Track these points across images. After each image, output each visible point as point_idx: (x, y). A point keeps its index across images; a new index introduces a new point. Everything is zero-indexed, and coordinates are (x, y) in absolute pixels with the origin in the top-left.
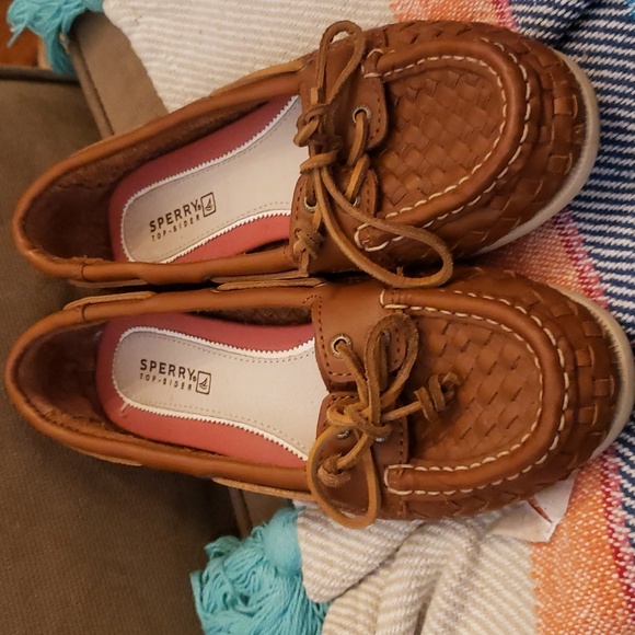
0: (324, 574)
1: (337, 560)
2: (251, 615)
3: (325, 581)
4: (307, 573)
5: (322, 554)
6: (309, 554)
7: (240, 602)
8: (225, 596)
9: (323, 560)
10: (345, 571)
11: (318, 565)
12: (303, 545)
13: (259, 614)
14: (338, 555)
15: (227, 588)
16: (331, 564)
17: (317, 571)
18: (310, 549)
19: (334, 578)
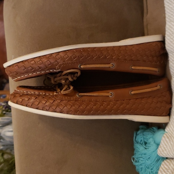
0: (163, 151)
1: (168, 151)
2: (146, 148)
3: (162, 153)
4: (160, 148)
5: (165, 146)
6: (162, 144)
7: (144, 144)
8: (141, 140)
9: (164, 148)
10: (167, 154)
11: (163, 148)
12: (162, 141)
13: (148, 149)
15: (142, 139)
16: (166, 150)
17: (162, 149)
18: (163, 143)
19: (165, 153)
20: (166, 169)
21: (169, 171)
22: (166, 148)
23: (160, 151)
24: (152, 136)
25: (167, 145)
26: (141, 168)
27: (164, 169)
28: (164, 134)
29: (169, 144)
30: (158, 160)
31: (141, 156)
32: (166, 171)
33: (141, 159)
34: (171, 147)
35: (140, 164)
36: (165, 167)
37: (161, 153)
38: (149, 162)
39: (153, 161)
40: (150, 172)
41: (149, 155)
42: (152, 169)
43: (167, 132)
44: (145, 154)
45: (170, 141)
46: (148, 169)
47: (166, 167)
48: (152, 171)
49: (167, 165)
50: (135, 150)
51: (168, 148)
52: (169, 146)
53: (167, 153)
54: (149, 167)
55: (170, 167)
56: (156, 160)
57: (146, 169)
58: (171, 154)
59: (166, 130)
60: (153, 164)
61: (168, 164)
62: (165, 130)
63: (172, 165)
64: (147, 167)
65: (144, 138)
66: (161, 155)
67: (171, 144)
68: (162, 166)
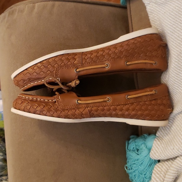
0: (155, 154)
2: (138, 154)
4: (152, 151)
5: (157, 149)
6: (154, 147)
7: (136, 151)
8: (133, 148)
9: (156, 150)
10: (159, 156)
11: (155, 151)
12: (154, 145)
13: (140, 155)
14: (160, 152)
15: (134, 146)
16: (157, 152)
17: (154, 152)
19: (157, 155)
20: (159, 171)
21: (162, 173)
22: (158, 151)
23: (152, 154)
24: (143, 142)
25: (159, 147)
26: (135, 176)
27: (157, 171)
28: (155, 138)
29: (161, 146)
30: (150, 165)
31: (133, 163)
32: (159, 173)
33: (134, 165)
34: (162, 149)
35: (133, 171)
36: (157, 170)
37: (153, 156)
38: (142, 168)
39: (146, 166)
40: (144, 177)
41: (142, 161)
42: (145, 175)
43: (158, 137)
44: (138, 160)
45: (161, 144)
46: (142, 175)
47: (159, 169)
48: (146, 176)
49: (160, 168)
50: (128, 159)
51: (160, 150)
52: (161, 148)
53: (159, 154)
54: (142, 173)
55: (163, 169)
56: (149, 164)
57: (139, 175)
58: (162, 156)
59: (157, 135)
60: (146, 169)
61: (160, 166)
62: (155, 135)
63: (164, 167)
64: (140, 173)
65: (136, 145)
66: (154, 158)
67: (162, 147)
68: (155, 169)
